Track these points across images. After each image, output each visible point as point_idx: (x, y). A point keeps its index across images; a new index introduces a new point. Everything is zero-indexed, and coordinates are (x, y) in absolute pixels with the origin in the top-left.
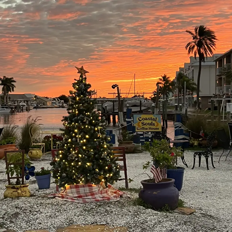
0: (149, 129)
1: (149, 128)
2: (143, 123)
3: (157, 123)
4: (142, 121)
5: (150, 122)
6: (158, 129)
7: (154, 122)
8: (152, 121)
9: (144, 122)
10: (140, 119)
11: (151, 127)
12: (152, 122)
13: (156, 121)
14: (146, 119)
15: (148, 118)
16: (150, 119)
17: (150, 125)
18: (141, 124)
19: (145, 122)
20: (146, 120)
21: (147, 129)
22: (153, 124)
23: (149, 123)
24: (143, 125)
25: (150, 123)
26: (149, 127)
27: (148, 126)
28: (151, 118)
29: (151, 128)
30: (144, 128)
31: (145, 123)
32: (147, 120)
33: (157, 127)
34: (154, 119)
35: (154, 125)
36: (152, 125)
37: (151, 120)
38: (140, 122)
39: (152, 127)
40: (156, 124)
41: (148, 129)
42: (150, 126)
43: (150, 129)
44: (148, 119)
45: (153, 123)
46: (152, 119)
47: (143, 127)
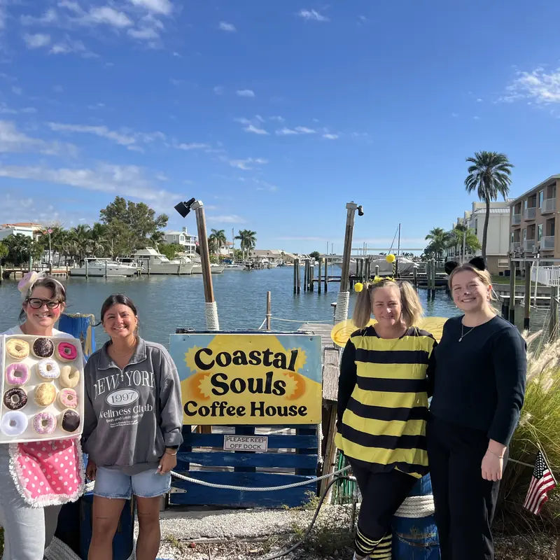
0: (253, 414)
1: (253, 409)
2: (219, 379)
3: (297, 378)
4: (216, 369)
5: (259, 372)
6: (302, 411)
7: (279, 374)
8: (272, 368)
9: (225, 377)
10: (203, 356)
11: (262, 404)
12: (270, 375)
13: (291, 368)
14: (240, 359)
15: (252, 355)
16: (262, 357)
17: (259, 390)
18: (206, 386)
19: (234, 372)
20: (236, 362)
21: (240, 412)
22: (273, 388)
23: (251, 381)
24: (220, 390)
25: (260, 381)
26: (253, 404)
27: (246, 398)
28: (267, 353)
29: (261, 409)
30: (222, 408)
31: (228, 382)
32: (245, 362)
33: (299, 403)
34: (280, 361)
35: (283, 392)
36: (268, 391)
37: (267, 363)
38: (202, 377)
39: (271, 400)
40: (290, 387)
41: (248, 410)
42: (258, 398)
43: (258, 412)
44: (248, 359)
45: (274, 380)
46: (272, 358)
47: (220, 399)
